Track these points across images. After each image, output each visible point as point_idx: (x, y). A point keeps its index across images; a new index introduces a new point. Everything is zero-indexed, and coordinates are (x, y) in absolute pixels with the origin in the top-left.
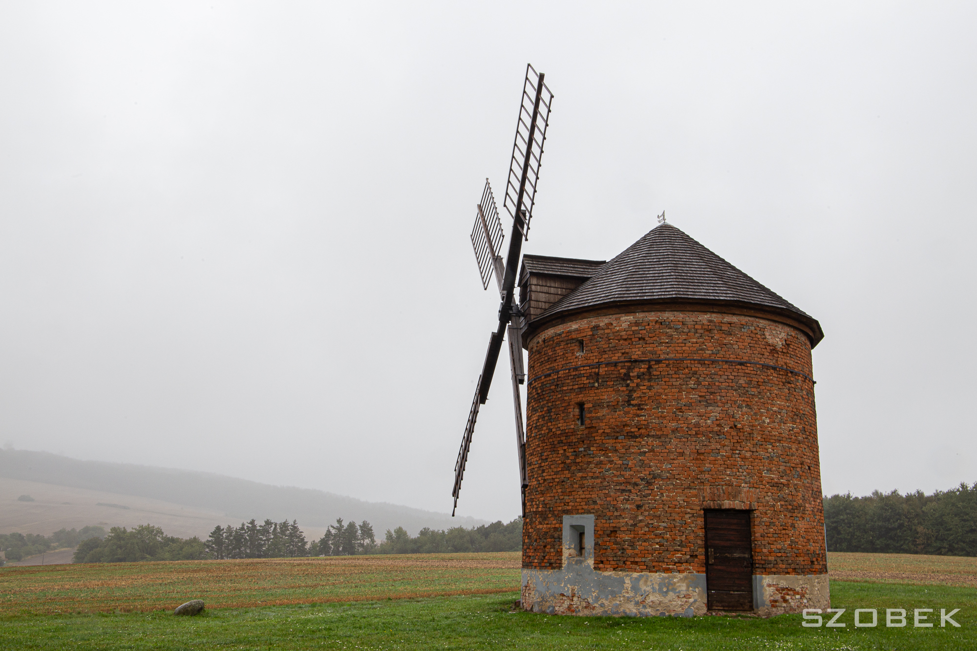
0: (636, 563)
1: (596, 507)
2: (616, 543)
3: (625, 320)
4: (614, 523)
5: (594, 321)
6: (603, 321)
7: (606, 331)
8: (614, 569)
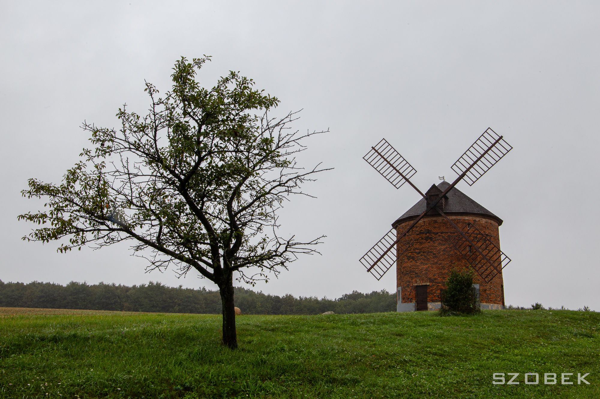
0: (491, 301)
1: (479, 282)
2: (486, 294)
3: (483, 221)
4: (485, 288)
5: (474, 218)
6: (477, 219)
7: (479, 223)
8: (486, 303)
